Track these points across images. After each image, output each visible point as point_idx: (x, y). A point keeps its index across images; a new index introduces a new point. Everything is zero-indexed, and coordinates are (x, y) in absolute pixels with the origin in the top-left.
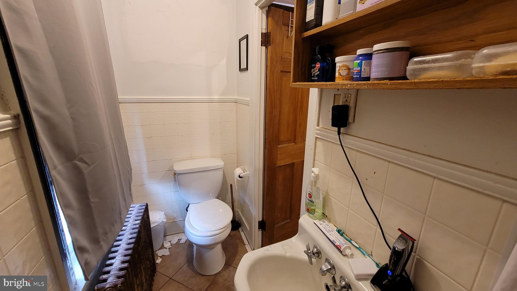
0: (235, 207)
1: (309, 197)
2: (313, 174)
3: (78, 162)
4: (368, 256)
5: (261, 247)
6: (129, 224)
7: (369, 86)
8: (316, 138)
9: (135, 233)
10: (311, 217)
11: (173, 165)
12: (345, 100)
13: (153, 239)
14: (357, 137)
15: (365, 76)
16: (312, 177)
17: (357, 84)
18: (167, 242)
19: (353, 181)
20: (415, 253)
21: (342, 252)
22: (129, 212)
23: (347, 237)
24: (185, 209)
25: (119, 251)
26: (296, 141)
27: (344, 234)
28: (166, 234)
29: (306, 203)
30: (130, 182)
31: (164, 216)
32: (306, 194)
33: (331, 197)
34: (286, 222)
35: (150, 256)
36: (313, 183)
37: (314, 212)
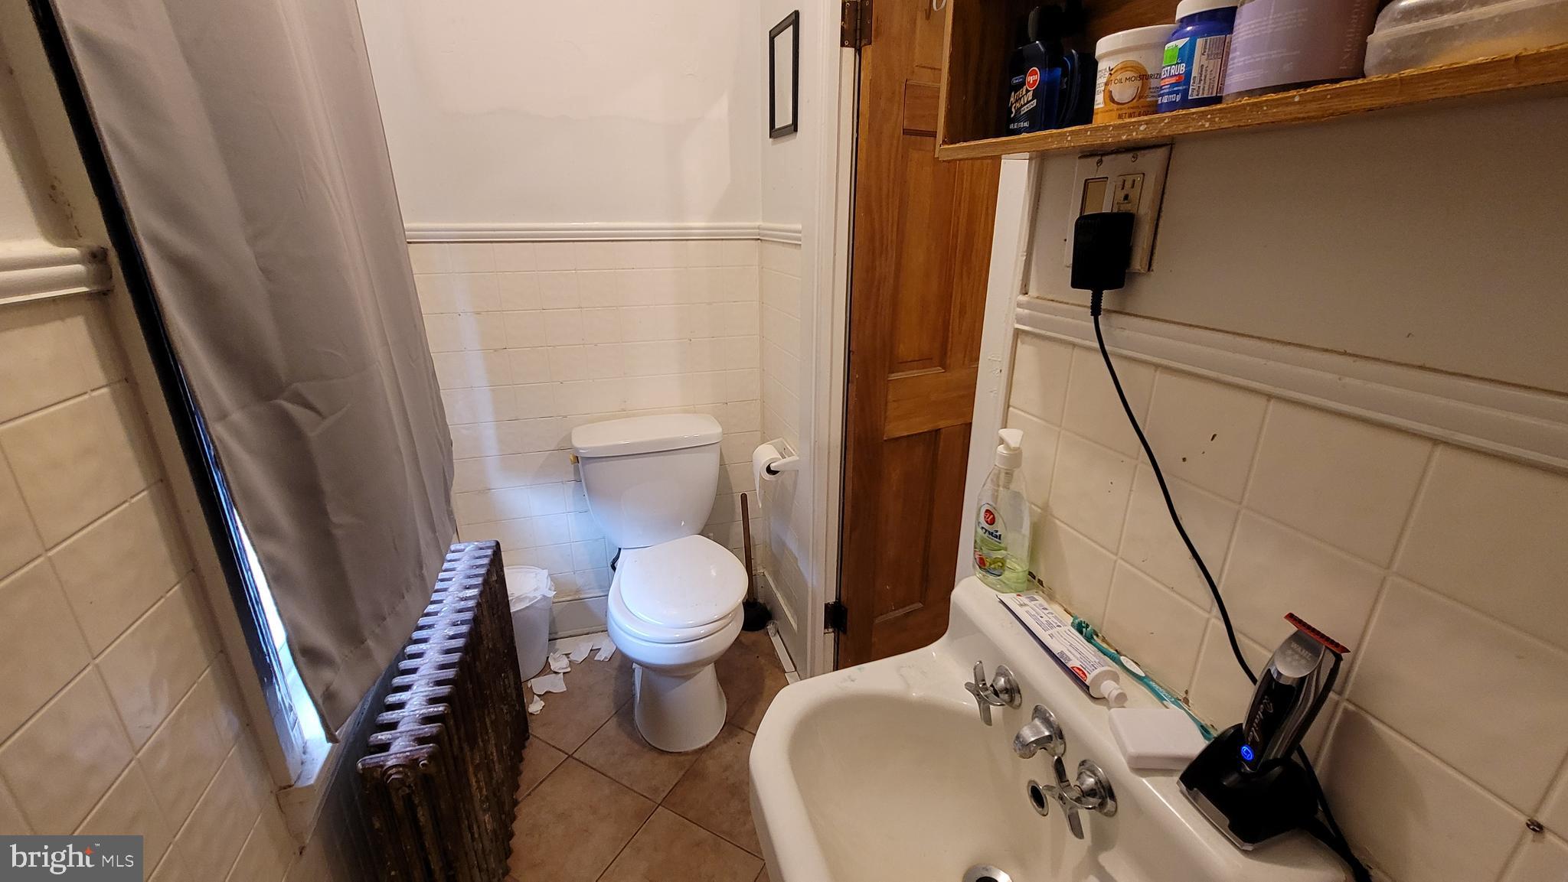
0: (756, 563)
1: (987, 522)
2: (1001, 449)
3: (289, 406)
4: (1172, 702)
5: (834, 670)
6: (447, 597)
7: (1217, 119)
8: (1018, 333)
9: (463, 623)
10: (993, 586)
11: (571, 433)
12: (1121, 195)
13: (517, 644)
14: (1158, 320)
15: (1203, 94)
16: (997, 457)
17: (1174, 118)
18: (557, 655)
19: (1136, 467)
20: (1340, 693)
21: (1088, 687)
22: (446, 565)
23: (1105, 645)
24: (609, 565)
25: (420, 670)
26: (948, 362)
27: (1097, 636)
28: (556, 633)
29: (975, 541)
30: (445, 479)
31: (548, 582)
32: (978, 515)
33: (1057, 522)
34: (908, 609)
35: (509, 691)
36: (1002, 475)
37: (1003, 566)
